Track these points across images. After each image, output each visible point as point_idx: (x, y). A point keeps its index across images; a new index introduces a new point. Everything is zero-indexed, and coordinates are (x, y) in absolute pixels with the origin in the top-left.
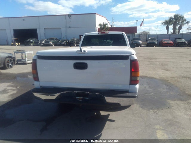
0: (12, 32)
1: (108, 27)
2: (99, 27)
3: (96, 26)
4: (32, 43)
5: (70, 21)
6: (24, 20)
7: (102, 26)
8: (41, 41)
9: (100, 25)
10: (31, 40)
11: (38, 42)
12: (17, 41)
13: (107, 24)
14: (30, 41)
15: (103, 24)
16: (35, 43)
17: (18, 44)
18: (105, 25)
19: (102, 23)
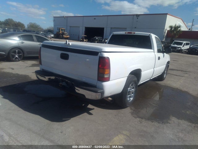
0: (84, 30)
1: (180, 30)
2: (169, 29)
3: (165, 28)
4: (97, 40)
5: (137, 21)
6: (95, 19)
7: (173, 29)
8: (105, 40)
9: (171, 27)
10: (97, 38)
11: (102, 41)
12: (86, 38)
13: (179, 27)
14: (95, 39)
15: (175, 26)
16: (99, 40)
17: (86, 41)
18: (177, 28)
19: (173, 25)
